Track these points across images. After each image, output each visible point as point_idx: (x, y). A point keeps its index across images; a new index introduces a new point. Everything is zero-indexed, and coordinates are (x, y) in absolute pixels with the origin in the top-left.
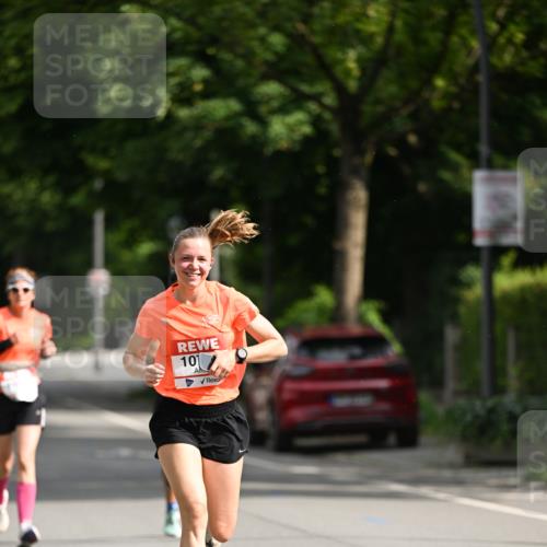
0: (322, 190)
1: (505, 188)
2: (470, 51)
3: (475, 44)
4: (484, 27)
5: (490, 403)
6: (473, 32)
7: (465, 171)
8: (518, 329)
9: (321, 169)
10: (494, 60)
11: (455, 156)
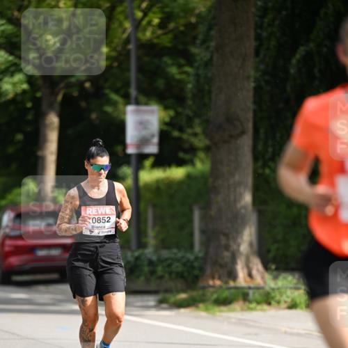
0: (30, 117)
1: (147, 117)
2: (124, 31)
3: (128, 25)
4: (133, 14)
5: (136, 254)
6: (126, 18)
7: (121, 107)
8: (154, 206)
10: (140, 35)
11: (114, 97)
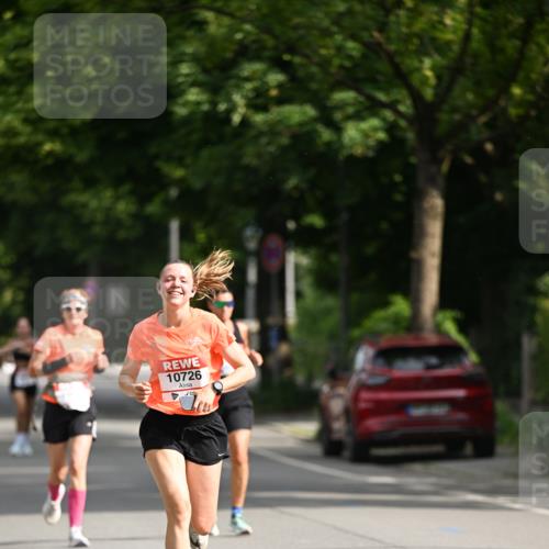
0: (398, 197)
9: (398, 178)
